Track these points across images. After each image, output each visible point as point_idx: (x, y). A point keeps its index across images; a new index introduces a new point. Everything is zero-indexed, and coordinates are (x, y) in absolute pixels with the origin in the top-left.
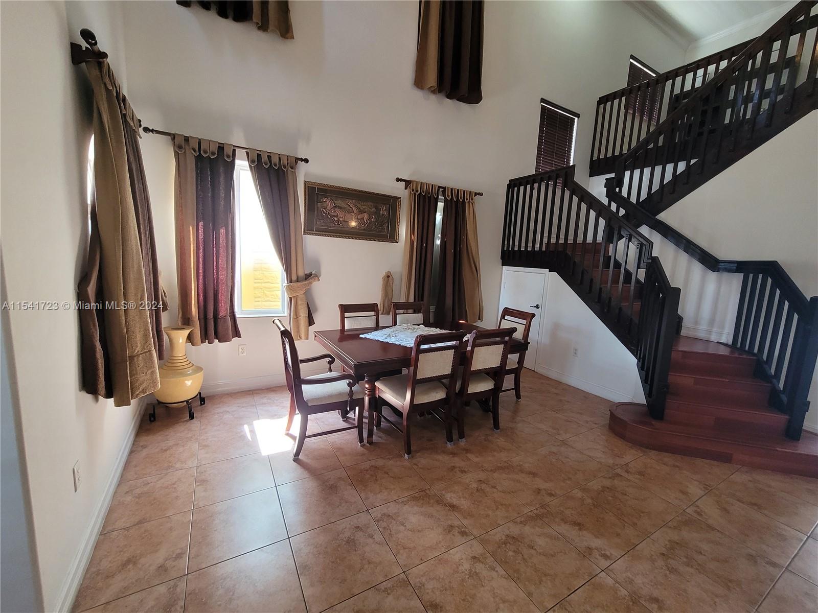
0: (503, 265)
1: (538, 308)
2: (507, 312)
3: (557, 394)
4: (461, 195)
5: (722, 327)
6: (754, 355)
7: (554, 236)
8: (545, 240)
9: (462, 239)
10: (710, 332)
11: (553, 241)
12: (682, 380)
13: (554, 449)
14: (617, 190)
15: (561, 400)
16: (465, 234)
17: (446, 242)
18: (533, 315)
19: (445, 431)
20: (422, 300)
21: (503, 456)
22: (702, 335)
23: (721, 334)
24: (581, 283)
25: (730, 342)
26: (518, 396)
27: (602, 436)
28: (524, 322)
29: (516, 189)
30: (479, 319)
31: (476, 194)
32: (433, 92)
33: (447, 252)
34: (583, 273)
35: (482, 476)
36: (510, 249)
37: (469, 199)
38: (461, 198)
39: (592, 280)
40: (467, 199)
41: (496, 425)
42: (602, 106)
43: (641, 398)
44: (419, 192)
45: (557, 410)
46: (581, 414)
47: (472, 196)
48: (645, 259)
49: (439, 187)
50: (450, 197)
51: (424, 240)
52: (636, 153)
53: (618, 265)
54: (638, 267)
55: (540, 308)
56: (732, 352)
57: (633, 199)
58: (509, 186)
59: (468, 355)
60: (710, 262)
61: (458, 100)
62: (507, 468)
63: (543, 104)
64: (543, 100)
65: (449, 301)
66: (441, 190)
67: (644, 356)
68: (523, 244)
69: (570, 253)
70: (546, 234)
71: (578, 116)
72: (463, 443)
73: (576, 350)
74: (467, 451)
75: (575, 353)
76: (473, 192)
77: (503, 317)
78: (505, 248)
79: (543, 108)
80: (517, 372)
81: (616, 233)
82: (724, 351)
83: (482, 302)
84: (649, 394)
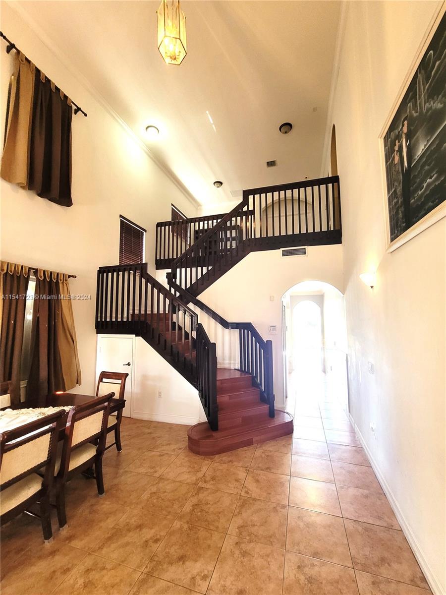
0: (97, 333)
1: (129, 365)
2: (104, 375)
3: (150, 433)
4: (54, 276)
5: (235, 360)
6: (250, 374)
7: (137, 308)
8: (131, 312)
9: (56, 314)
10: (230, 364)
11: (137, 312)
12: (223, 399)
13: (154, 489)
14: (174, 280)
15: (154, 438)
16: (60, 310)
17: (38, 318)
18: (127, 375)
19: (41, 527)
20: (10, 378)
21: (110, 523)
22: (227, 366)
23: (235, 364)
24: (159, 343)
25: (240, 369)
26: (119, 448)
27: (186, 459)
28: (120, 382)
29: (105, 274)
30: (77, 383)
31: (69, 276)
32: (23, 188)
33: (41, 327)
34: (159, 337)
35: (88, 562)
36: (103, 320)
37: (63, 280)
38: (54, 279)
39: (165, 340)
40: (61, 280)
41: (101, 490)
42: (159, 228)
43: (204, 419)
44: (5, 271)
45: (152, 449)
46: (169, 444)
47: (66, 278)
48: (195, 325)
49: (30, 269)
50: (43, 278)
51: (12, 316)
52: (182, 260)
53: (180, 328)
54: (192, 331)
55: (131, 365)
56: (241, 375)
57: (183, 287)
58: (99, 272)
59: (67, 432)
60: (225, 324)
61: (49, 200)
62: (114, 535)
63: (122, 219)
64: (121, 216)
65: (43, 373)
66: (32, 271)
67: (202, 388)
68: (114, 315)
69: (149, 322)
70: (131, 307)
71: (146, 231)
72: (65, 531)
73: (160, 393)
74: (70, 538)
75: (160, 396)
76: (66, 275)
77: (101, 380)
78: (99, 320)
79: (122, 221)
80: (116, 428)
81: (177, 308)
82: (238, 375)
83: (79, 367)
84: (208, 415)
